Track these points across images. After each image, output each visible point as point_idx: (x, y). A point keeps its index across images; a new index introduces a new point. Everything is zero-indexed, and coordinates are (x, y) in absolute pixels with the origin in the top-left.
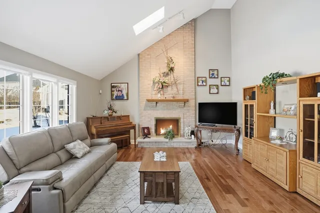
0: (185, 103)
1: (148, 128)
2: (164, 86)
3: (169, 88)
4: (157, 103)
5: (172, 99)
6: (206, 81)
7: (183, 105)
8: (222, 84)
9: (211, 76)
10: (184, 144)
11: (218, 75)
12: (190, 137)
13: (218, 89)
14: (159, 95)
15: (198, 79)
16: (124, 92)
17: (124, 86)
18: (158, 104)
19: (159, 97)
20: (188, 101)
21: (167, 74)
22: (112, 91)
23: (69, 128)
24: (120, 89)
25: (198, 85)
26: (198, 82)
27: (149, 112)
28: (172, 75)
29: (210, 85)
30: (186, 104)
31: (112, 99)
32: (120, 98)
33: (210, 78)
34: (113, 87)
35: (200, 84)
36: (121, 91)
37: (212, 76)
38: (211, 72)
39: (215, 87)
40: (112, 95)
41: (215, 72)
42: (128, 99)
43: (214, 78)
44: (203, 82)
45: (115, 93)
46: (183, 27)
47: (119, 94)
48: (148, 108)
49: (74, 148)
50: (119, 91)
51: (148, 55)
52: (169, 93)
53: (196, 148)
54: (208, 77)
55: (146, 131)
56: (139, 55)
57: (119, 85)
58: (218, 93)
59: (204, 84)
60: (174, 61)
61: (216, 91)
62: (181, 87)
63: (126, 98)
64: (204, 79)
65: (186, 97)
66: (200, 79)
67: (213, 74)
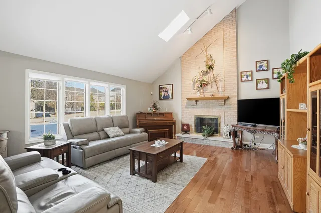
0: (225, 101)
1: (188, 125)
2: (203, 85)
3: (209, 87)
4: (196, 102)
5: (211, 97)
6: (252, 76)
7: (223, 103)
8: (274, 77)
9: (258, 69)
10: (221, 144)
11: (268, 67)
12: (229, 137)
13: (268, 83)
14: (198, 94)
15: (241, 74)
16: (170, 93)
17: (169, 88)
18: (198, 103)
19: (198, 95)
20: (228, 98)
21: (207, 73)
22: (160, 92)
23: (112, 118)
24: (166, 90)
25: (241, 81)
26: (241, 78)
27: (190, 110)
28: (211, 73)
29: (257, 80)
30: (227, 102)
31: (160, 99)
32: (166, 98)
33: (257, 71)
34: (161, 89)
35: (243, 79)
36: (167, 92)
37: (260, 69)
38: (259, 65)
39: (264, 81)
40: (160, 96)
41: (265, 64)
42: (172, 99)
43: (263, 70)
44: (247, 77)
45: (163, 94)
46: (223, 22)
47: (166, 94)
48: (190, 107)
49: (109, 131)
50: (165, 92)
51: (189, 57)
52: (209, 91)
53: (232, 149)
54: (254, 70)
55: (185, 128)
56: (180, 58)
57: (165, 86)
58: (268, 88)
59: (250, 79)
60: (213, 58)
61: (265, 86)
62: (220, 84)
63: (171, 98)
64: (249, 74)
65: (226, 95)
66: (244, 74)
67: (261, 67)
